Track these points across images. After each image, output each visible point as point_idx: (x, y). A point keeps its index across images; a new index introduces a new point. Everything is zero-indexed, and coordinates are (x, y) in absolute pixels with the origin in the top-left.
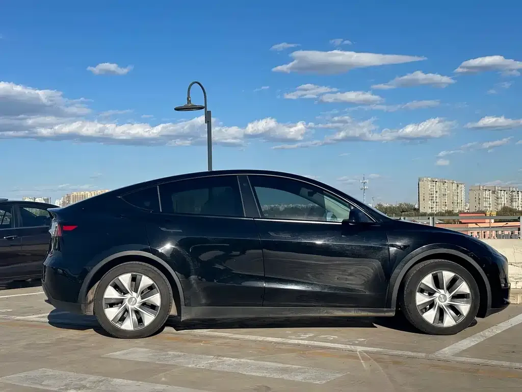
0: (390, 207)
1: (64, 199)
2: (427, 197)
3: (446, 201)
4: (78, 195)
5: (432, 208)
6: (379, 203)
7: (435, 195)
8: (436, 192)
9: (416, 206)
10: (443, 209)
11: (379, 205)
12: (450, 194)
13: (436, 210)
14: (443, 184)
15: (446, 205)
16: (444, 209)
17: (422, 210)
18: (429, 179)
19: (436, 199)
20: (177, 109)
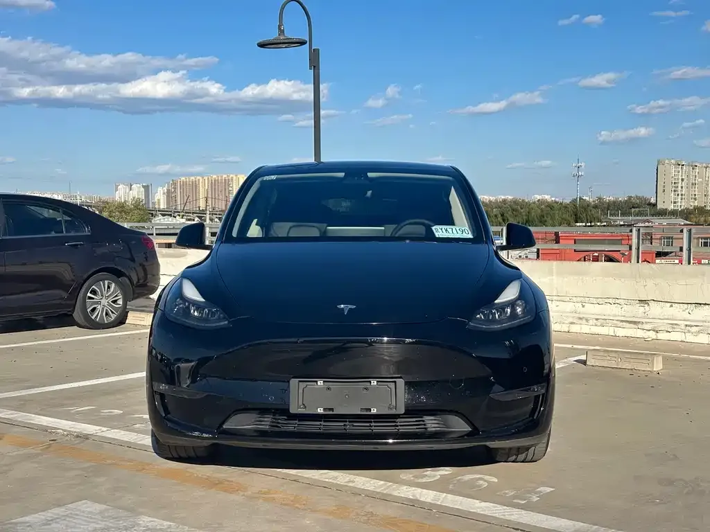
0: (614, 202)
1: (168, 186)
2: (669, 188)
3: (696, 193)
4: (186, 182)
5: (675, 203)
6: (599, 196)
7: (680, 185)
8: (682, 180)
9: (653, 201)
10: (692, 204)
11: (600, 198)
12: (702, 183)
13: (682, 205)
14: (693, 169)
15: (695, 199)
16: (694, 204)
17: (660, 206)
18: (673, 161)
19: (682, 191)
20: (262, 45)
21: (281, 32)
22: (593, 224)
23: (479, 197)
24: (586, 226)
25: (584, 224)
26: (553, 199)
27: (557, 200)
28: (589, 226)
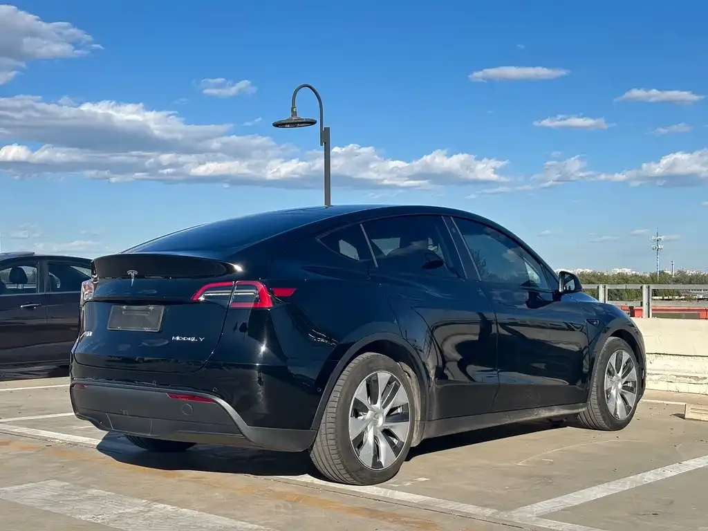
0: (697, 276)
6: (680, 269)
11: (680, 272)
20: (277, 125)
21: (294, 113)
22: (670, 297)
23: (555, 271)
24: (663, 300)
25: (661, 298)
26: (634, 272)
27: (638, 273)
28: (666, 300)
